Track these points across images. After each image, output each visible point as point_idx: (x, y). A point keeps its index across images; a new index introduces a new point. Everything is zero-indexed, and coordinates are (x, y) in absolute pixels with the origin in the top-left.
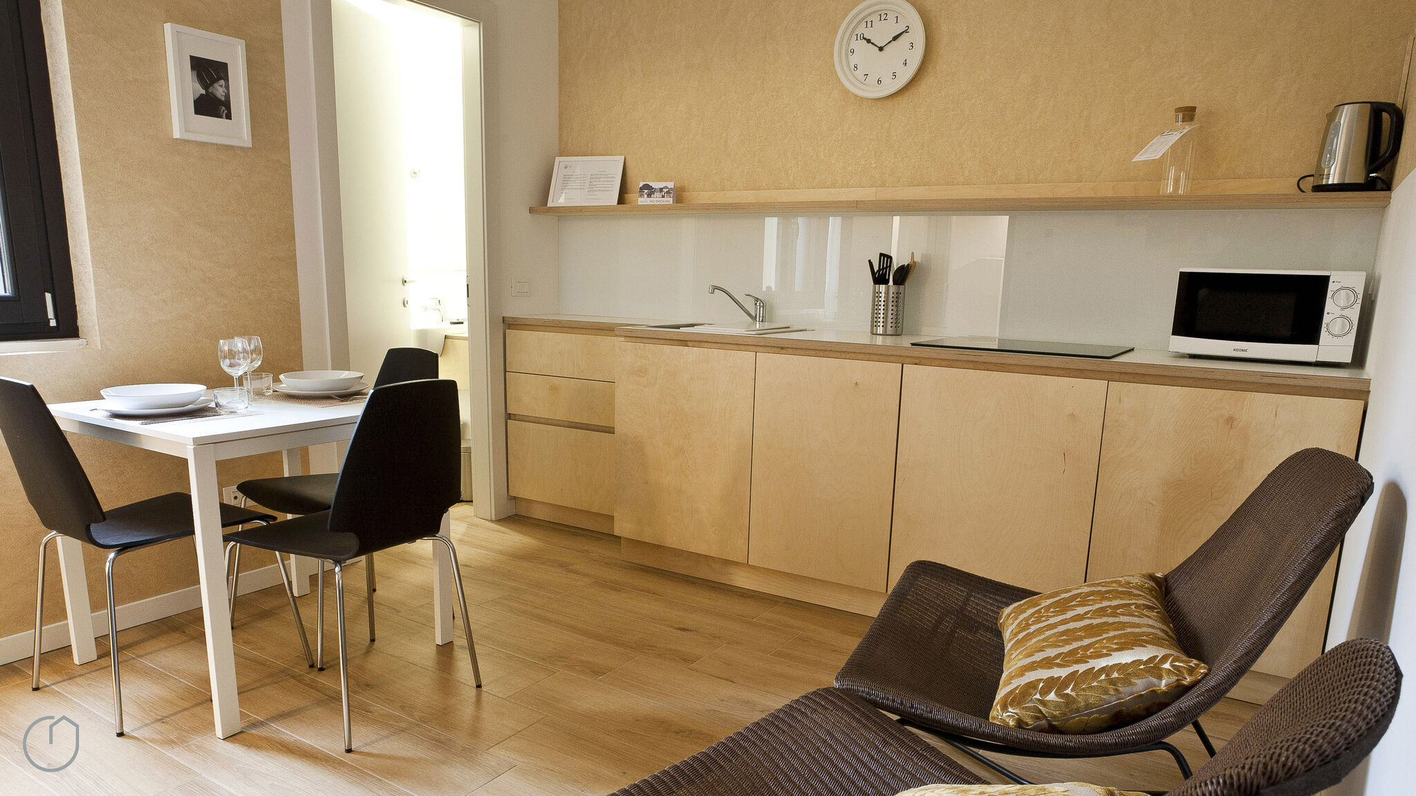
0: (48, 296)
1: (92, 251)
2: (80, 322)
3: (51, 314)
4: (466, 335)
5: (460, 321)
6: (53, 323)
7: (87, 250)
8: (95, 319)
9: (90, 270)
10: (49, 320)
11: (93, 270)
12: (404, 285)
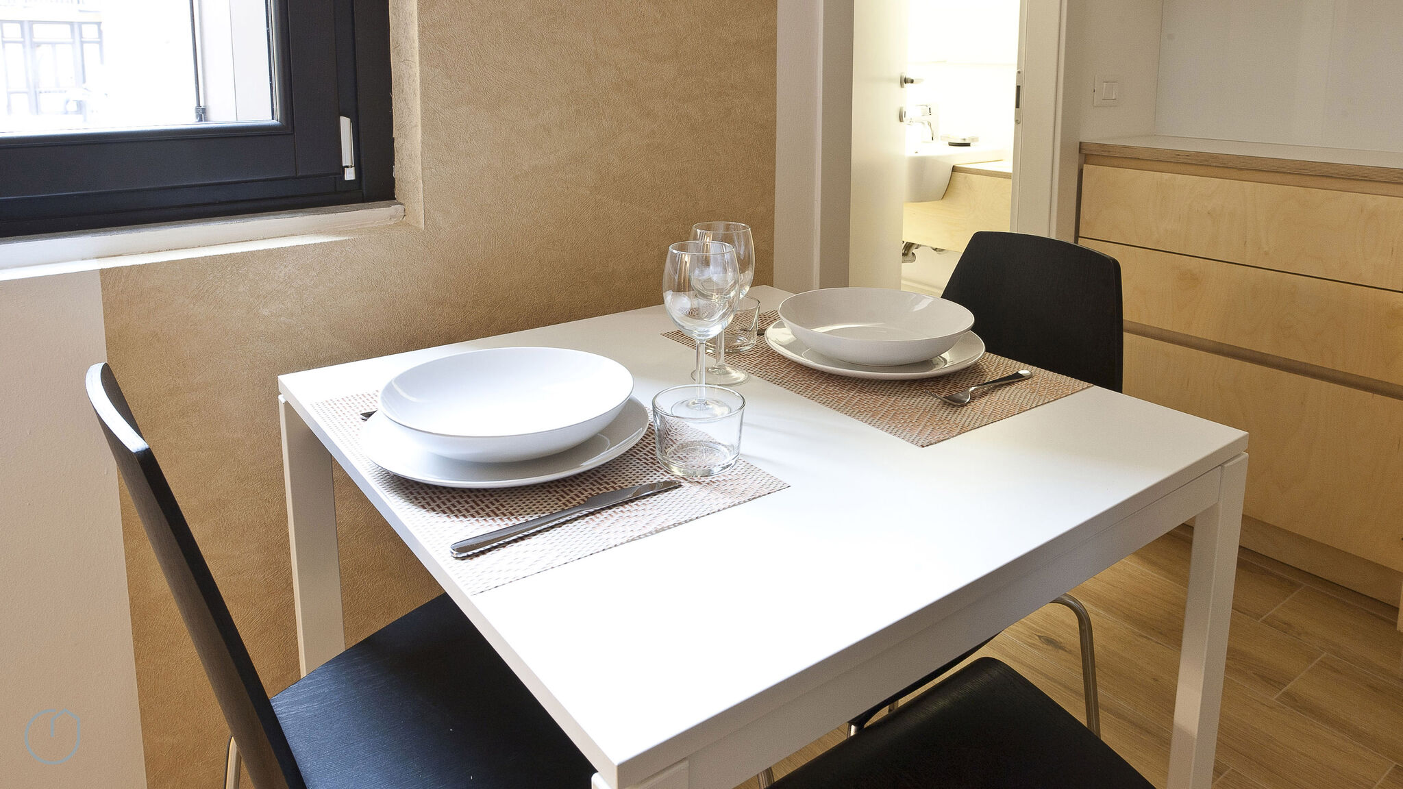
0: (345, 124)
1: (421, 33)
2: (398, 172)
3: (347, 157)
4: (1007, 166)
5: (967, 142)
6: (350, 175)
7: (414, 32)
8: (418, 168)
9: (416, 70)
10: (343, 169)
11: (422, 72)
12: (902, 86)
